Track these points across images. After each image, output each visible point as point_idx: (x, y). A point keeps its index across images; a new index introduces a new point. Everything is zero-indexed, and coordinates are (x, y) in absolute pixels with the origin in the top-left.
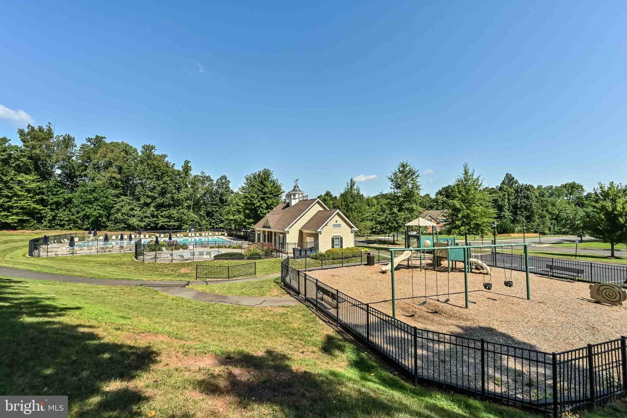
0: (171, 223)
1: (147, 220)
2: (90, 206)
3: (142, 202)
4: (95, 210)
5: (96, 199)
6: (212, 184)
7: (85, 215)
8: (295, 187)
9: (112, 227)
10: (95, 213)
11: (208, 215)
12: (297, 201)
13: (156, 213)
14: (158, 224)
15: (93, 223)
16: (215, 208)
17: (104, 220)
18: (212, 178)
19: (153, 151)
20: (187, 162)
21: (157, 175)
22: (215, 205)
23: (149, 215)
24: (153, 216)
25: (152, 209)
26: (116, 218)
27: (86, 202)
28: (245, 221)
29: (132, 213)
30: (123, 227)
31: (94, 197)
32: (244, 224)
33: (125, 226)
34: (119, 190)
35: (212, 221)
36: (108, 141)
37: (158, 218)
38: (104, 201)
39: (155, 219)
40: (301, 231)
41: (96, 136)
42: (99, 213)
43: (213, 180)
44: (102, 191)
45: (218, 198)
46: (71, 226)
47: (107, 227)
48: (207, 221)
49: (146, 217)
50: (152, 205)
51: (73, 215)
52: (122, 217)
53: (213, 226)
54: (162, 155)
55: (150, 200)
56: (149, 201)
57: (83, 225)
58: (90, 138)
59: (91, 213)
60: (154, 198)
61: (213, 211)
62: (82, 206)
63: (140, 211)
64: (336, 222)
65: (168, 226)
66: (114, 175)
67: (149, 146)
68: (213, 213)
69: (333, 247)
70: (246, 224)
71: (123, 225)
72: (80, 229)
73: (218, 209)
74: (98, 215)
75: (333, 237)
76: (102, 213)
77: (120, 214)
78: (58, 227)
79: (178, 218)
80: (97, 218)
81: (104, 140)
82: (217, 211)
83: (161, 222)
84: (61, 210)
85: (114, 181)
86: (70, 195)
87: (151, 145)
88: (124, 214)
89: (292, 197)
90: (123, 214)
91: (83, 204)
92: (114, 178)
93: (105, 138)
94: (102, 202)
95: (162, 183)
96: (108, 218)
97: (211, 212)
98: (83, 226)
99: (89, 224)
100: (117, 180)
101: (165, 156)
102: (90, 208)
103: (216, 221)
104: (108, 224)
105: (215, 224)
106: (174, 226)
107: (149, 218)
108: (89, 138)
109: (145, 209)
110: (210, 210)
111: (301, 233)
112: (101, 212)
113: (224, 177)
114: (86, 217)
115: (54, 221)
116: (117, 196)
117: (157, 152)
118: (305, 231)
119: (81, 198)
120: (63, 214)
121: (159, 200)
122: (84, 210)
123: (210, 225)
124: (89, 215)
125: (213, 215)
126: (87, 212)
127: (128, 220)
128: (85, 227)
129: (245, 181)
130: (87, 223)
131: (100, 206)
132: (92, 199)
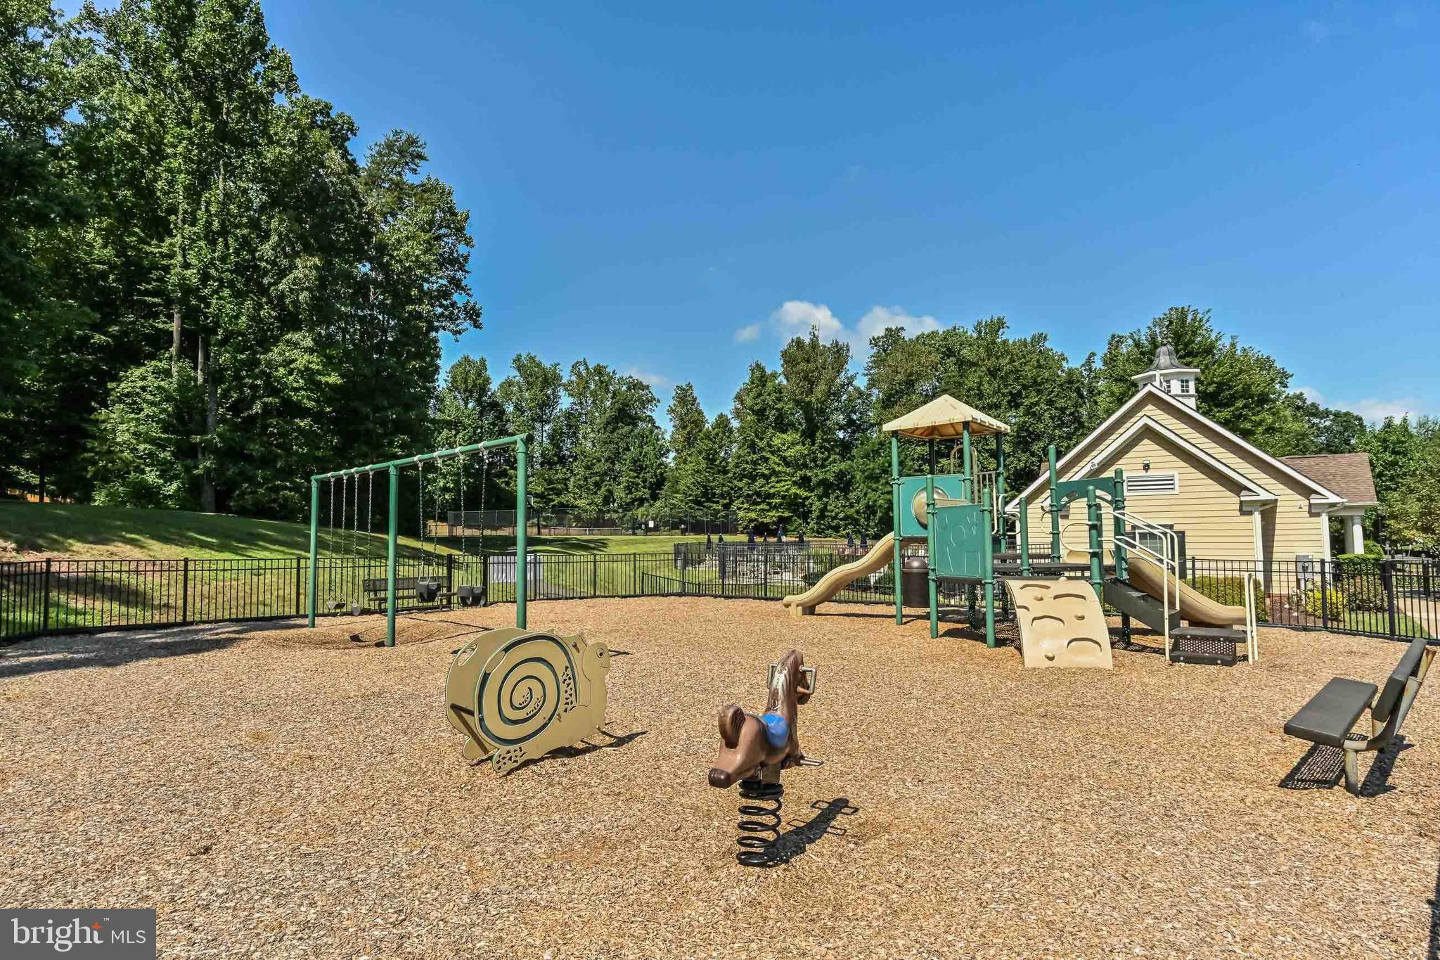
2: (874, 486)
19: (1000, 331)
21: (1011, 393)
41: (887, 329)
46: (850, 531)
51: (851, 506)
54: (1034, 337)
58: (877, 336)
64: (1147, 467)
78: (830, 531)
81: (903, 334)
84: (832, 497)
86: (843, 466)
87: (999, 318)
101: (1042, 338)
108: (874, 337)
115: (823, 519)
120: (836, 505)
122: (867, 494)
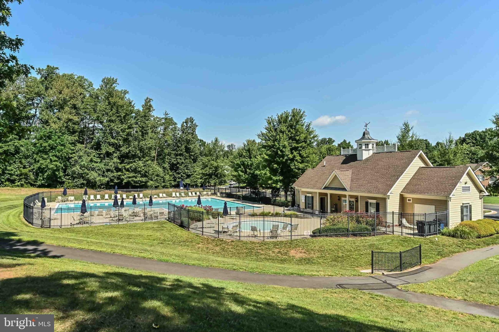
0: (138, 179)
1: (110, 174)
2: (45, 156)
3: (104, 152)
4: (51, 160)
5: (53, 148)
6: (175, 128)
7: (39, 168)
8: (364, 134)
9: (69, 183)
10: (53, 166)
11: (171, 169)
12: (371, 152)
13: (120, 166)
14: (123, 180)
15: (49, 178)
16: (180, 159)
17: (62, 174)
18: (175, 120)
19: (114, 85)
20: (148, 101)
21: (120, 116)
22: (181, 155)
23: (112, 168)
24: (118, 170)
25: (115, 160)
26: (74, 172)
27: (40, 151)
28: (270, 179)
29: (91, 165)
30: (83, 184)
31: (49, 145)
32: (270, 182)
33: (85, 182)
34: (75, 136)
35: (177, 176)
36: (61, 72)
37: (122, 172)
38: (62, 151)
39: (119, 173)
40: (402, 195)
41: (48, 66)
42: (56, 165)
43: (176, 124)
44: (59, 138)
45: (183, 147)
47: (63, 183)
48: (170, 175)
49: (108, 170)
50: (115, 155)
51: (24, 168)
52: (81, 172)
53: (178, 182)
54: (122, 90)
55: (113, 149)
56: (111, 149)
57: (36, 180)
58: (41, 68)
59: (47, 166)
60: (117, 147)
61: (178, 163)
62: (35, 156)
63: (101, 162)
64: (465, 183)
65: (135, 182)
66: (70, 117)
67: (109, 80)
68: (178, 165)
69: (462, 220)
70: (272, 183)
71: (82, 181)
72: (32, 185)
73: (183, 161)
74: (55, 168)
75: (462, 205)
76: (59, 166)
77: (78, 167)
78: (7, 183)
79: (146, 172)
80: (54, 171)
81: (57, 71)
82: (182, 163)
83: (126, 177)
84: (11, 162)
85: (70, 124)
87: (112, 77)
88: (84, 167)
89: (364, 147)
90: (82, 167)
91: (37, 154)
92: (70, 120)
93: (57, 68)
94: (59, 151)
95: (127, 127)
96: (65, 171)
97: (176, 165)
98: (36, 182)
99: (43, 179)
100: (74, 124)
101: (126, 92)
102: (44, 159)
103: (182, 176)
104: (65, 180)
105: (180, 180)
106: (142, 182)
107: (112, 172)
108: (39, 69)
109: (107, 160)
110: (175, 162)
111: (402, 199)
112: (58, 164)
113: (192, 120)
114: (41, 170)
115: (4, 175)
116: (74, 144)
117: (119, 88)
118: (407, 195)
119: (34, 147)
120: (13, 167)
121: (124, 150)
122: (38, 161)
123: (175, 181)
124: (44, 168)
125: (178, 167)
126: (42, 164)
127: (88, 174)
128: (39, 183)
129: (266, 124)
130: (42, 178)
131: (56, 156)
132: (48, 148)
